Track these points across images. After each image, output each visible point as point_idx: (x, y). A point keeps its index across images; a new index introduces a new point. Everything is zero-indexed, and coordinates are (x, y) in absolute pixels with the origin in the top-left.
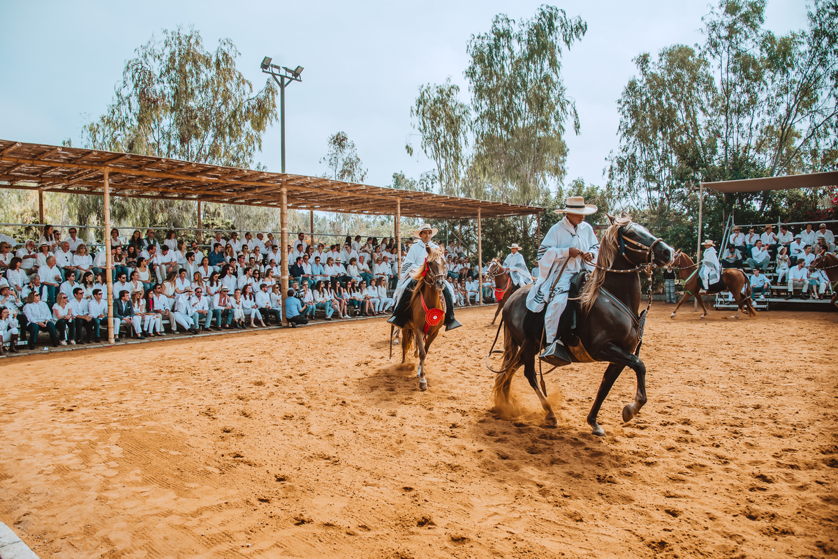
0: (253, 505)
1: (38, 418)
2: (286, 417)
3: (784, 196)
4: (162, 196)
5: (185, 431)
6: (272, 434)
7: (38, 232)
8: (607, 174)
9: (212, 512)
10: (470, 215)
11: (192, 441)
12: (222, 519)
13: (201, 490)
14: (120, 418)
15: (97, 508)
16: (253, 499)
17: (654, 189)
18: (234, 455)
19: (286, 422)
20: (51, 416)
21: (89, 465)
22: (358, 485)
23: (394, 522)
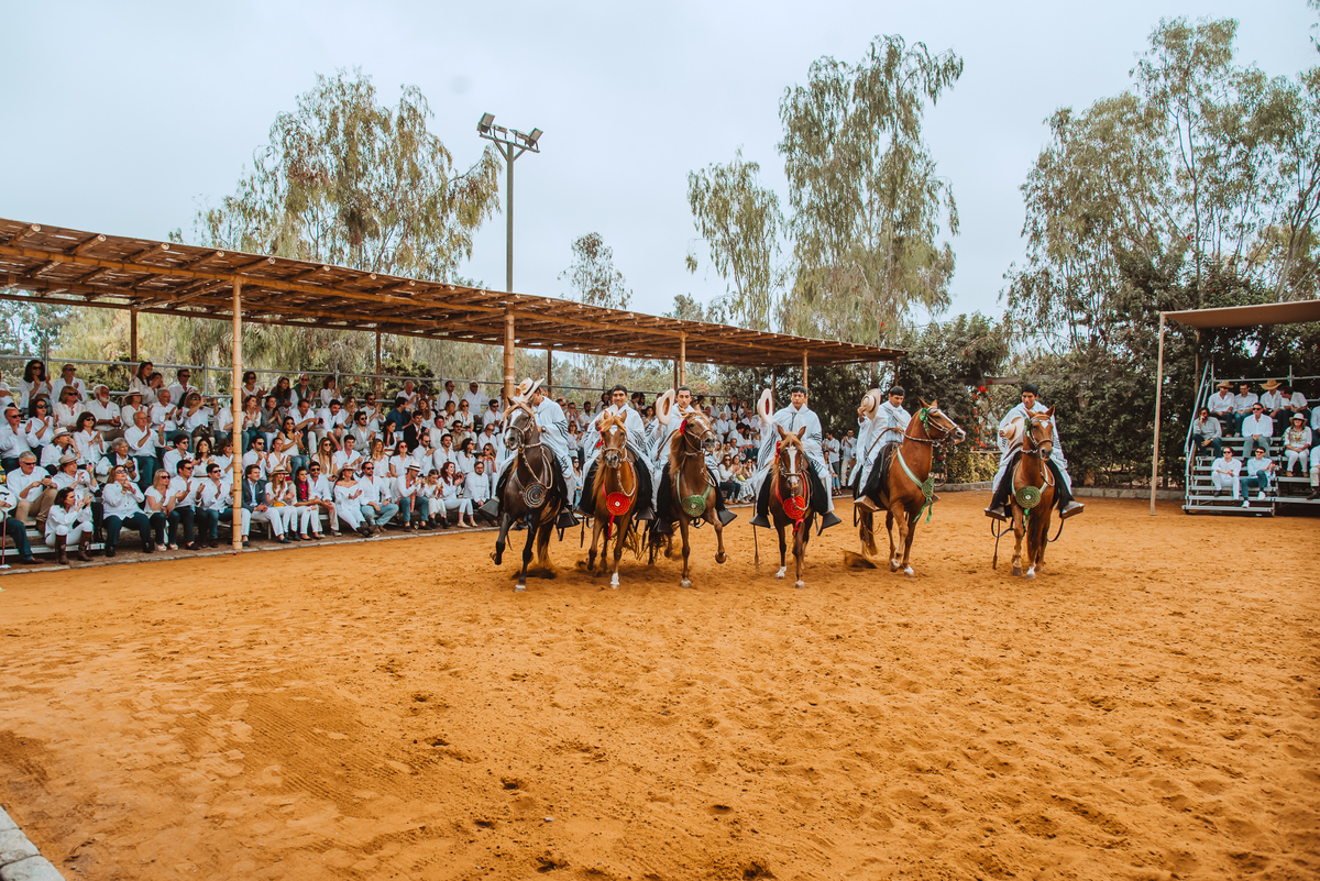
0: (466, 832)
1: (116, 672)
2: (516, 677)
3: (1297, 334)
4: (322, 323)
5: (354, 697)
6: (494, 705)
7: (128, 374)
8: (1006, 298)
9: (399, 845)
10: (790, 360)
11: (365, 716)
12: (416, 857)
13: (379, 803)
14: (249, 674)
15: (207, 834)
16: (466, 821)
17: (1081, 322)
18: (433, 741)
19: (515, 684)
20: (137, 668)
21: (197, 754)
22: (639, 798)
23: (705, 871)
